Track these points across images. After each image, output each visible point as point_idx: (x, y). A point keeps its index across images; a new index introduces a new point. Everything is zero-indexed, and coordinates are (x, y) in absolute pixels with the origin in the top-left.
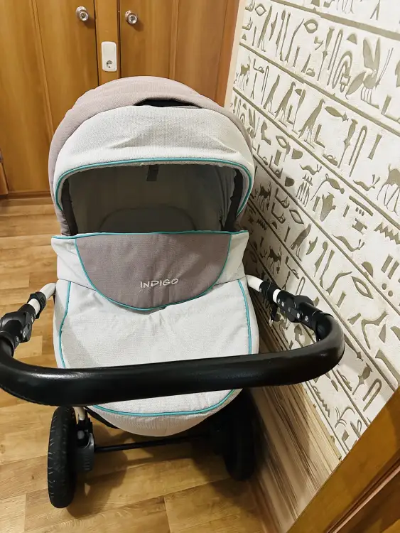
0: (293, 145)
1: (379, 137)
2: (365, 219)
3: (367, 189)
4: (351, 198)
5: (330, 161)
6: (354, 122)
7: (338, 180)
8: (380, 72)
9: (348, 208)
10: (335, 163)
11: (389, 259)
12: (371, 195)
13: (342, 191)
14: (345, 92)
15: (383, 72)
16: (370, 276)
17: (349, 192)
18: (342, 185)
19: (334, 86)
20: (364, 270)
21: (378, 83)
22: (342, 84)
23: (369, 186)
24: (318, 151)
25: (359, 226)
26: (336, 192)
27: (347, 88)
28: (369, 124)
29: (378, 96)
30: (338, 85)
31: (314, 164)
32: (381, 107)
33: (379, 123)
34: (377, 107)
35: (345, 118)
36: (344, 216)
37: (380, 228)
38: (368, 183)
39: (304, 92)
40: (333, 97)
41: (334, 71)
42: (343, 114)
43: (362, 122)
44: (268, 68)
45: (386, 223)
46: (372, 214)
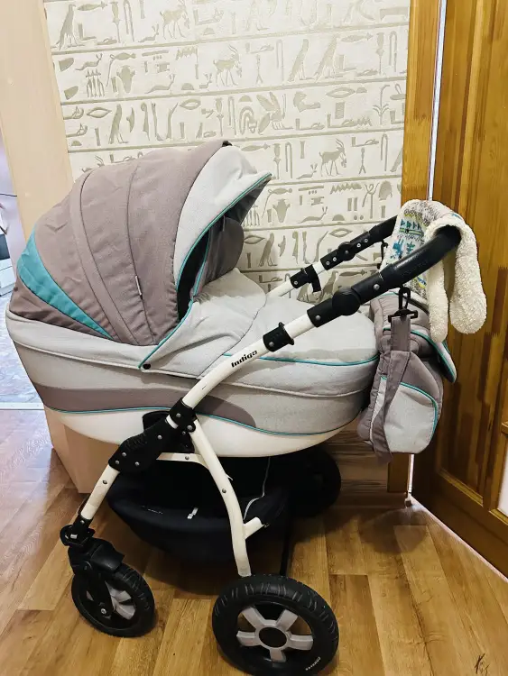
1: (302, 144)
2: (320, 193)
3: (310, 176)
4: (300, 190)
6: (277, 146)
7: (283, 187)
8: (282, 109)
9: (301, 197)
11: (350, 200)
12: (315, 177)
13: (290, 191)
14: (256, 132)
15: (285, 107)
16: (343, 222)
17: (295, 188)
18: (287, 187)
19: (242, 133)
20: (336, 222)
21: (284, 116)
22: (250, 128)
23: (310, 173)
25: (317, 201)
26: (285, 196)
27: (257, 128)
28: (289, 140)
29: (288, 121)
30: (247, 130)
32: (294, 127)
33: (297, 136)
35: (266, 147)
36: (301, 204)
37: (333, 190)
38: (309, 171)
40: (247, 139)
41: (237, 124)
42: (262, 146)
43: (282, 143)
44: (139, 153)
45: (336, 184)
46: (322, 187)
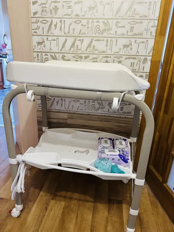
0: (83, 55)
1: (117, 40)
2: (121, 59)
3: (118, 53)
4: (114, 57)
5: (102, 52)
6: (107, 40)
8: (111, 27)
9: (114, 60)
10: (105, 52)
11: (132, 63)
12: (120, 53)
13: (110, 57)
15: (112, 26)
17: (112, 56)
18: (109, 56)
19: (95, 34)
21: (111, 29)
22: (98, 33)
24: (96, 52)
25: (120, 62)
26: (108, 59)
27: (101, 33)
28: (112, 39)
29: (112, 32)
30: (97, 34)
31: (96, 56)
32: (114, 34)
33: (115, 37)
34: (113, 34)
35: (103, 40)
36: (114, 63)
37: (126, 58)
38: (118, 51)
39: (83, 39)
40: (97, 37)
41: (94, 31)
42: (102, 40)
43: (109, 39)
44: (58, 38)
45: (127, 57)
46: (122, 57)
